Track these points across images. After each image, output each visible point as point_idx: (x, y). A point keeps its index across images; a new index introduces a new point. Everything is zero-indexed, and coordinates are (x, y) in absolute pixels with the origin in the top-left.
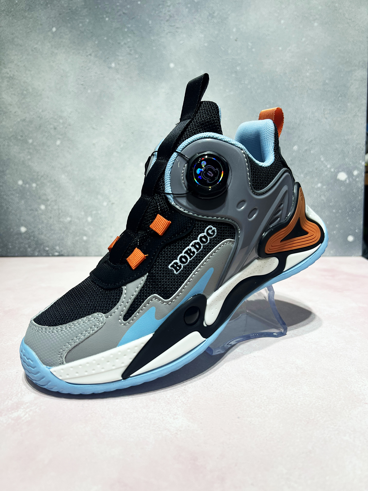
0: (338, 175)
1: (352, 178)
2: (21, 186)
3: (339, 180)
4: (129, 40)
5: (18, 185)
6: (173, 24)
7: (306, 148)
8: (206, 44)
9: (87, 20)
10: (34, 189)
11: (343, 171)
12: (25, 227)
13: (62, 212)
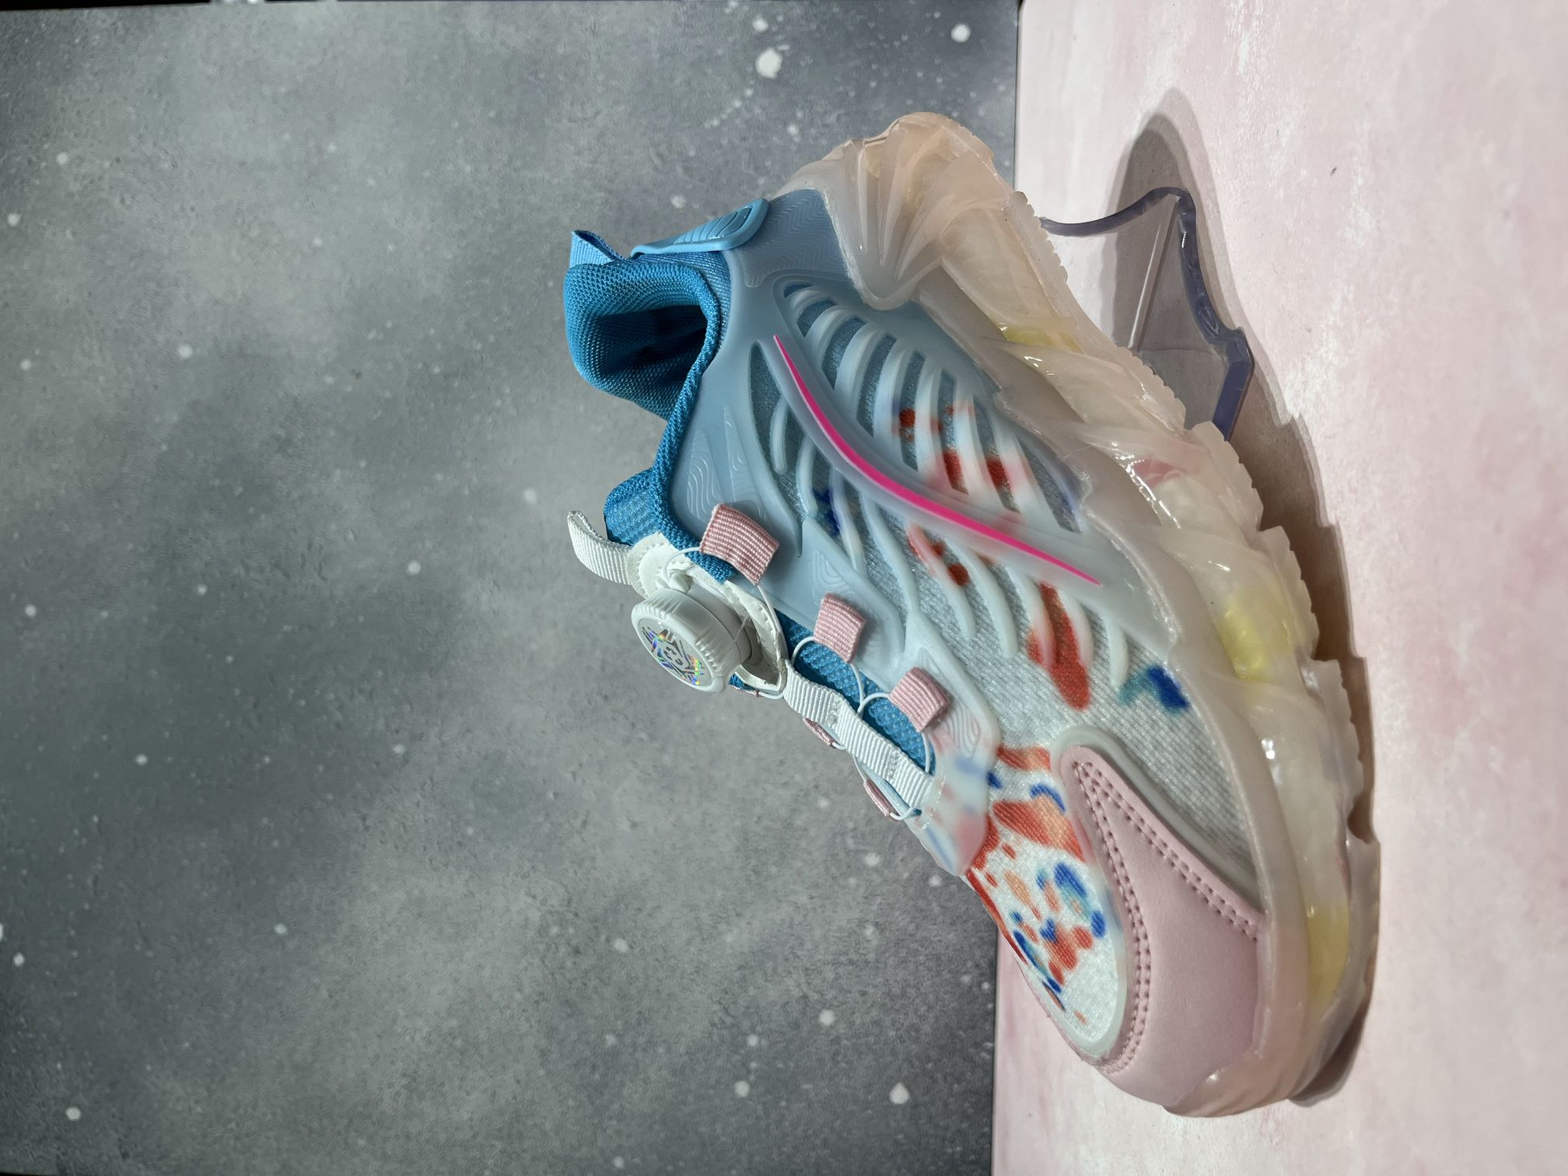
0: (763, 75)
1: (776, 33)
2: (752, 1086)
3: (779, 73)
4: (332, 696)
5: (750, 1097)
6: (300, 560)
7: (680, 170)
8: (363, 464)
9: (265, 821)
10: (764, 1043)
11: (753, 61)
12: (892, 1088)
13: (846, 953)
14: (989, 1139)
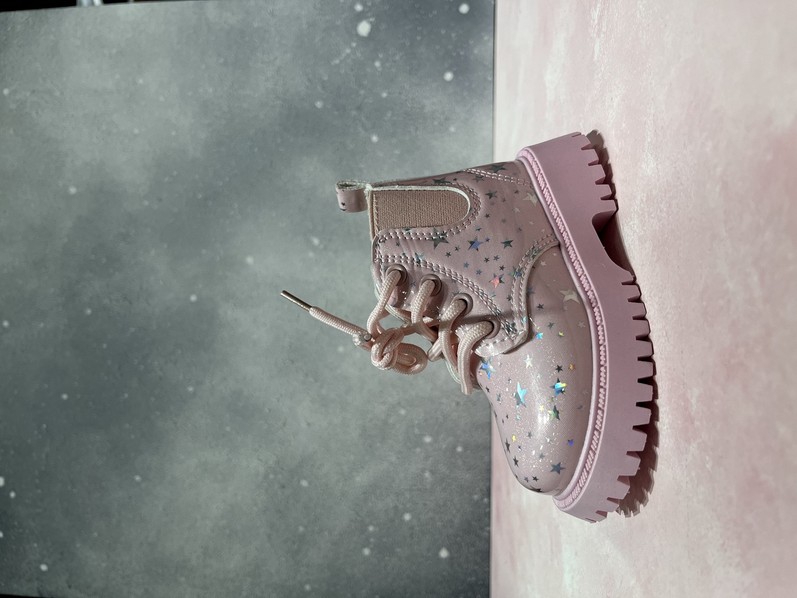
0: (361, 35)
1: (368, 12)
2: (372, 550)
3: (370, 34)
4: (157, 363)
5: (371, 555)
6: (136, 295)
7: (319, 88)
8: (165, 246)
9: (127, 425)
10: (377, 529)
11: (355, 27)
12: (440, 549)
14: (488, 573)
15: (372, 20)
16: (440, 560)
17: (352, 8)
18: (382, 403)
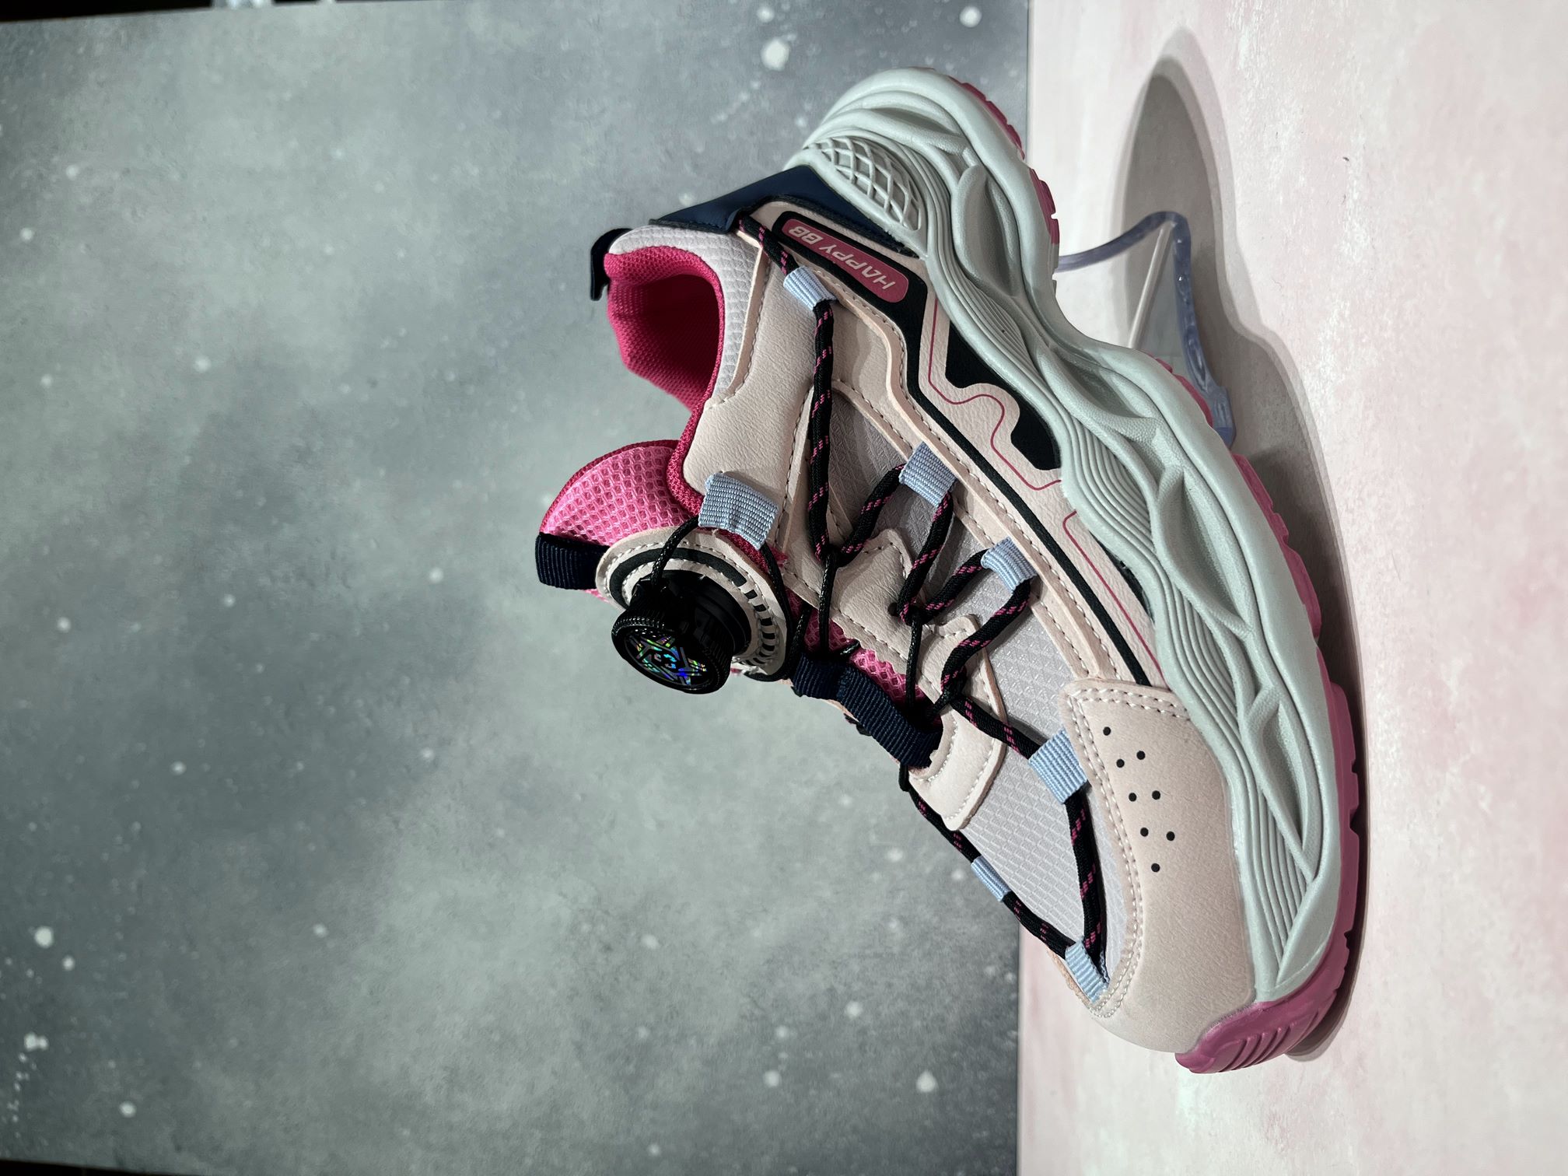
14: (1014, 1123)
15: (791, 37)
16: (918, 1096)
17: (752, 14)
18: (806, 783)
